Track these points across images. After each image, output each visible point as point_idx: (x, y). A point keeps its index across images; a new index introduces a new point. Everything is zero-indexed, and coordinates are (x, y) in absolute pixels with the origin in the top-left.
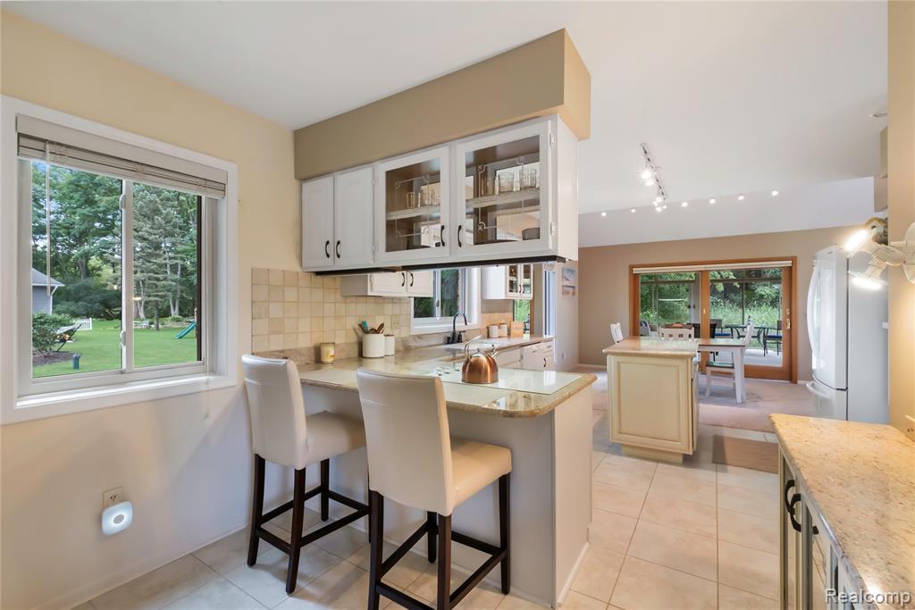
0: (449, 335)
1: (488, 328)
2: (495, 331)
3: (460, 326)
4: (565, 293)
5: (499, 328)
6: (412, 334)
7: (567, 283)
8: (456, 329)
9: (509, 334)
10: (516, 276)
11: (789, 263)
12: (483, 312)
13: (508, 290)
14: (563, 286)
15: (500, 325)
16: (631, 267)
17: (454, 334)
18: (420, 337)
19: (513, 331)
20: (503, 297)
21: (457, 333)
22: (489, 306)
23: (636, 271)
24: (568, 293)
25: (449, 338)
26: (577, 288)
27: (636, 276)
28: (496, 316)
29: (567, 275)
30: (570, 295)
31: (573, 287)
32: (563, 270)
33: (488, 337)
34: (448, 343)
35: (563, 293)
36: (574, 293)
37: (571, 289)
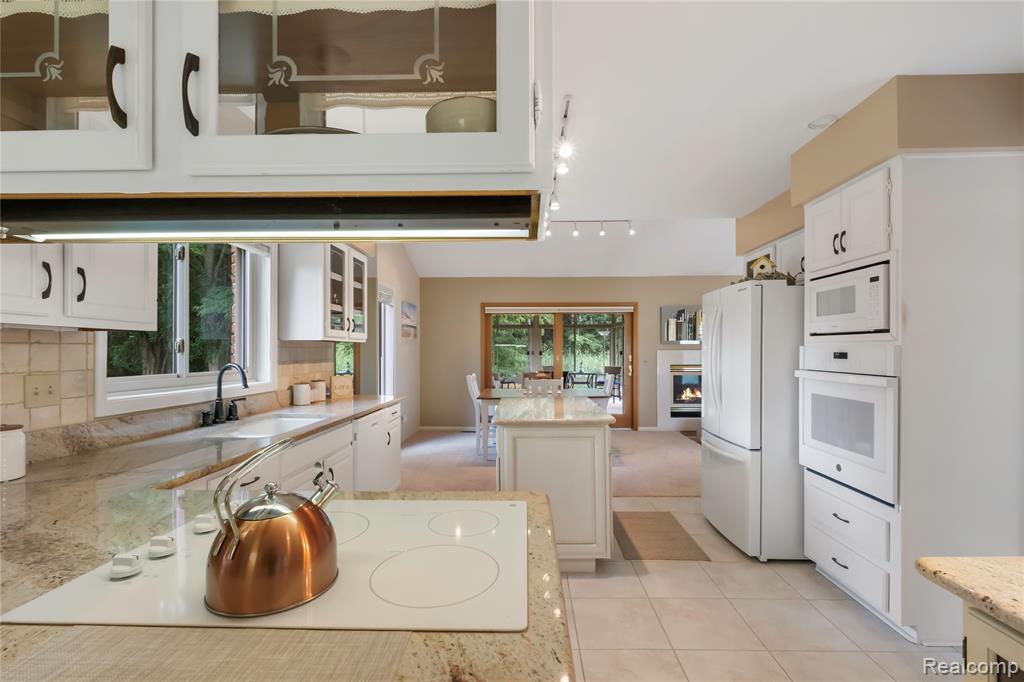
0: (207, 409)
1: (291, 388)
2: (304, 393)
3: (232, 387)
4: (406, 335)
5: (312, 388)
6: (100, 413)
7: (407, 322)
8: (223, 396)
9: (328, 397)
10: (341, 303)
11: (630, 309)
12: (281, 362)
13: (329, 325)
14: (403, 326)
15: (313, 383)
16: (483, 306)
17: (219, 404)
18: (123, 419)
19: (336, 392)
20: (320, 337)
21: (225, 405)
22: (292, 352)
23: (489, 310)
24: (408, 335)
25: (206, 415)
26: (419, 328)
27: (488, 316)
28: (306, 369)
29: (408, 311)
30: (412, 338)
31: (415, 328)
32: (403, 303)
33: (292, 404)
34: (205, 424)
35: (403, 336)
36: (415, 336)
37: (412, 330)
